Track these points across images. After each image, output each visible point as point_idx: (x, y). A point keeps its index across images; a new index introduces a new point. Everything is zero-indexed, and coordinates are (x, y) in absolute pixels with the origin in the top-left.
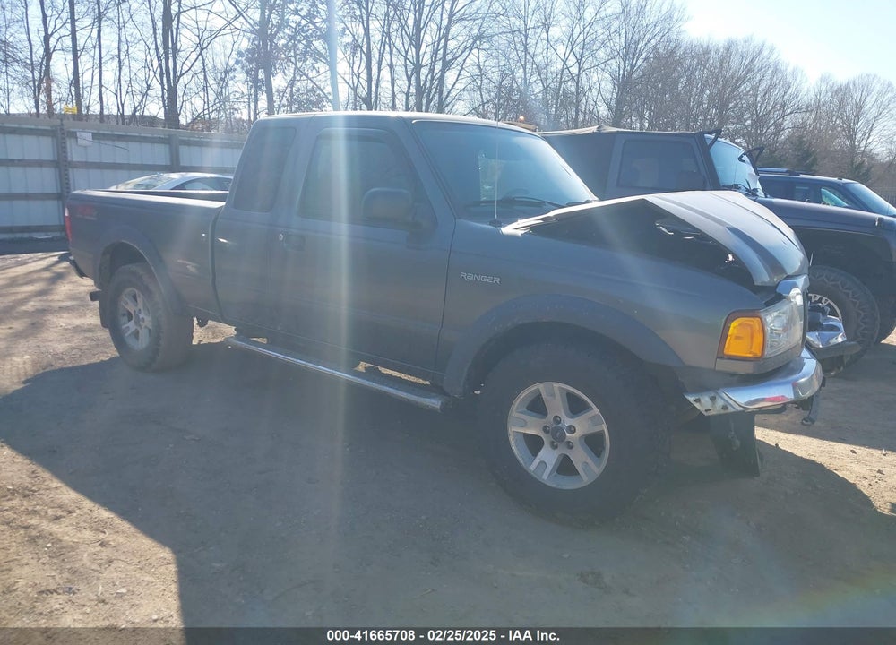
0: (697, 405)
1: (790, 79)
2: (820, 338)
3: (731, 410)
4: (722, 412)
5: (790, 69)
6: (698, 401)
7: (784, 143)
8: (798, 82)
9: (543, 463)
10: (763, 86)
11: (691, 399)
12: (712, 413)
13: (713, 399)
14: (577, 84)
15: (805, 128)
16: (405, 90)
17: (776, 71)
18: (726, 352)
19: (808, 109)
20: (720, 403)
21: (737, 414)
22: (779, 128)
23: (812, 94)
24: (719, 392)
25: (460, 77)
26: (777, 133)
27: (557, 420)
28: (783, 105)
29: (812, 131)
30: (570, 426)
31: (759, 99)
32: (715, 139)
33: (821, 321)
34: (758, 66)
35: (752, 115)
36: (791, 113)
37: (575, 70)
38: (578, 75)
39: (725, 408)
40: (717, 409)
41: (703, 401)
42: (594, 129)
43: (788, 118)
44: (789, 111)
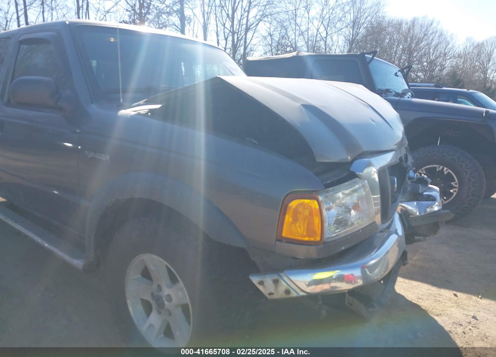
0: (260, 288)
1: (449, 39)
2: (419, 207)
3: (294, 294)
4: (285, 296)
5: (449, 34)
6: (261, 283)
7: (446, 76)
8: (454, 41)
9: (151, 326)
10: (434, 43)
11: (255, 280)
12: (274, 297)
13: (276, 282)
14: (326, 42)
15: (457, 67)
16: (224, 47)
17: (441, 34)
18: (284, 234)
19: (459, 56)
20: (283, 286)
21: (299, 299)
22: (443, 68)
23: (462, 48)
24: (282, 274)
25: (253, 38)
26: (441, 70)
27: (159, 287)
28: (445, 54)
29: (462, 69)
30: (169, 296)
31: (431, 50)
32: (373, 58)
33: (420, 191)
34: (430, 32)
35: (427, 60)
36: (450, 58)
37: (324, 35)
38: (326, 38)
39: (287, 292)
40: (280, 294)
41: (266, 284)
42: (294, 54)
43: (448, 62)
44: (449, 58)
